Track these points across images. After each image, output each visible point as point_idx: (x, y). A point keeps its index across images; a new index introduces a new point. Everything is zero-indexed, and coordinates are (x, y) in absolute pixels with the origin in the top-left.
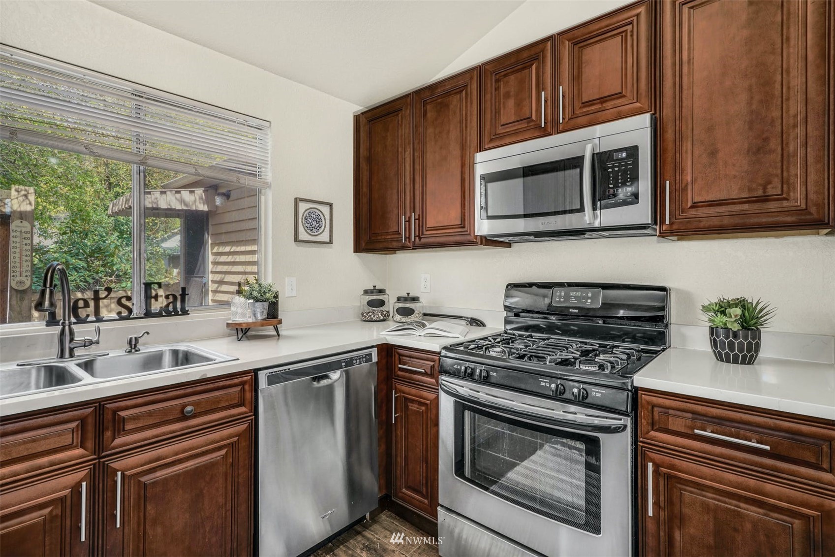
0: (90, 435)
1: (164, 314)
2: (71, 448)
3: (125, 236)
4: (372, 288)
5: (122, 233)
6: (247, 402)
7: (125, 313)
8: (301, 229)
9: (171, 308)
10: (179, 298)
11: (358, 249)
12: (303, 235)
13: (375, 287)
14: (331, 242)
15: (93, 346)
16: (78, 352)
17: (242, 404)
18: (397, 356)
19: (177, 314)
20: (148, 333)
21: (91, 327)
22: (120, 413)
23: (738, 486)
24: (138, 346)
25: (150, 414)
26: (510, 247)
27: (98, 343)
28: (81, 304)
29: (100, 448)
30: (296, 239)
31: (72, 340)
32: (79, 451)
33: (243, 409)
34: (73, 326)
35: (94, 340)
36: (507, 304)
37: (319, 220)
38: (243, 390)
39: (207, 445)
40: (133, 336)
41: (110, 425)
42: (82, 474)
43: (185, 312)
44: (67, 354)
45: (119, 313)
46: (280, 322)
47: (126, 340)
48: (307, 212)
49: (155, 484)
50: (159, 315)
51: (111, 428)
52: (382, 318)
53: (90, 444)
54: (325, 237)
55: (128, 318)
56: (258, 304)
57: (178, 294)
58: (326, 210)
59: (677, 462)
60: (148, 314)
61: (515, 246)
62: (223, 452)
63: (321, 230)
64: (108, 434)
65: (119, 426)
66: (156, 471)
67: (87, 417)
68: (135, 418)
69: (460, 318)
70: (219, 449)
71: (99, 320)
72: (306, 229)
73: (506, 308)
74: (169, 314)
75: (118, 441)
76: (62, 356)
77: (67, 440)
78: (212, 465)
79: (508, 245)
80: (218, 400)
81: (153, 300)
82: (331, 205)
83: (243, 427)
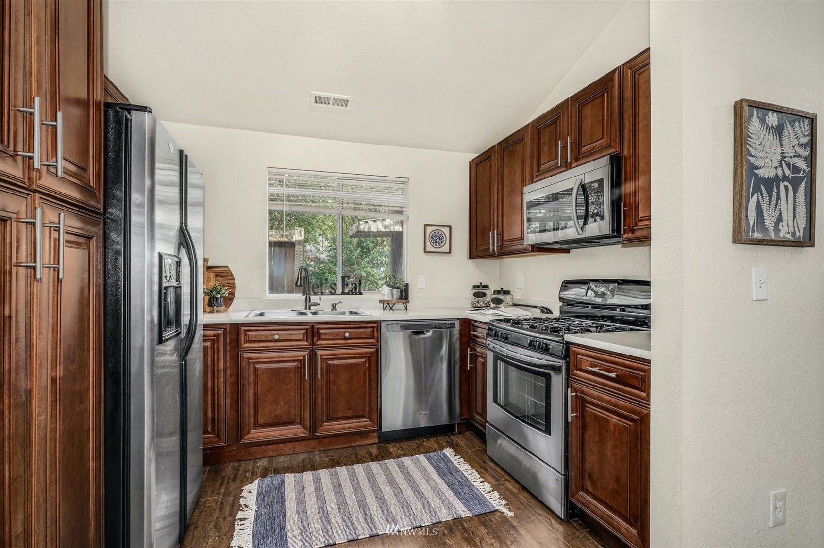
0: (309, 337)
1: (350, 293)
2: (302, 341)
3: (365, 250)
4: (479, 284)
5: (363, 248)
6: (375, 338)
7: (333, 292)
8: (428, 244)
9: (354, 291)
10: (358, 285)
11: (471, 256)
12: (430, 248)
13: (481, 283)
14: (450, 252)
15: (318, 306)
16: (312, 307)
17: (372, 338)
18: (472, 327)
19: (356, 294)
20: (341, 302)
21: (317, 297)
22: (320, 330)
23: (608, 402)
24: (336, 308)
25: (331, 333)
26: (569, 252)
27: (319, 304)
28: (315, 286)
29: (312, 344)
30: (425, 251)
31: (310, 302)
32: (306, 343)
33: (373, 341)
34: (311, 296)
35: (318, 303)
36: (562, 296)
37: (441, 237)
38: (373, 331)
39: (355, 354)
40: (334, 303)
41: (316, 334)
42: (307, 352)
43: (361, 294)
44: (308, 308)
45: (331, 292)
46: (409, 302)
47: (331, 305)
48: (433, 233)
49: (333, 365)
50: (348, 294)
51: (316, 336)
52: (483, 305)
53: (309, 341)
54: (446, 248)
55: (334, 294)
56: (395, 289)
57: (357, 283)
58: (446, 231)
59: (585, 389)
60: (343, 293)
61: (572, 251)
62: (364, 360)
63: (443, 244)
64: (315, 338)
65: (319, 336)
66: (334, 360)
67: (308, 329)
68: (325, 334)
69: (535, 307)
70: (362, 358)
71: (322, 294)
72: (432, 244)
73: (561, 299)
74: (353, 294)
75: (319, 343)
76: (306, 309)
77: (301, 337)
78: (357, 364)
79: (567, 251)
80: (361, 333)
81: (346, 286)
82: (450, 227)
83: (374, 350)
